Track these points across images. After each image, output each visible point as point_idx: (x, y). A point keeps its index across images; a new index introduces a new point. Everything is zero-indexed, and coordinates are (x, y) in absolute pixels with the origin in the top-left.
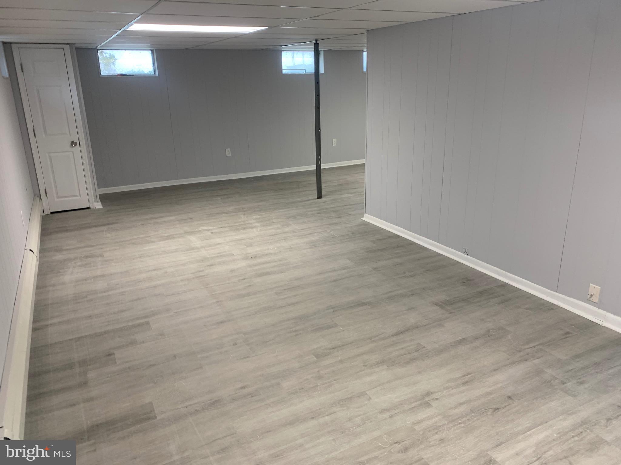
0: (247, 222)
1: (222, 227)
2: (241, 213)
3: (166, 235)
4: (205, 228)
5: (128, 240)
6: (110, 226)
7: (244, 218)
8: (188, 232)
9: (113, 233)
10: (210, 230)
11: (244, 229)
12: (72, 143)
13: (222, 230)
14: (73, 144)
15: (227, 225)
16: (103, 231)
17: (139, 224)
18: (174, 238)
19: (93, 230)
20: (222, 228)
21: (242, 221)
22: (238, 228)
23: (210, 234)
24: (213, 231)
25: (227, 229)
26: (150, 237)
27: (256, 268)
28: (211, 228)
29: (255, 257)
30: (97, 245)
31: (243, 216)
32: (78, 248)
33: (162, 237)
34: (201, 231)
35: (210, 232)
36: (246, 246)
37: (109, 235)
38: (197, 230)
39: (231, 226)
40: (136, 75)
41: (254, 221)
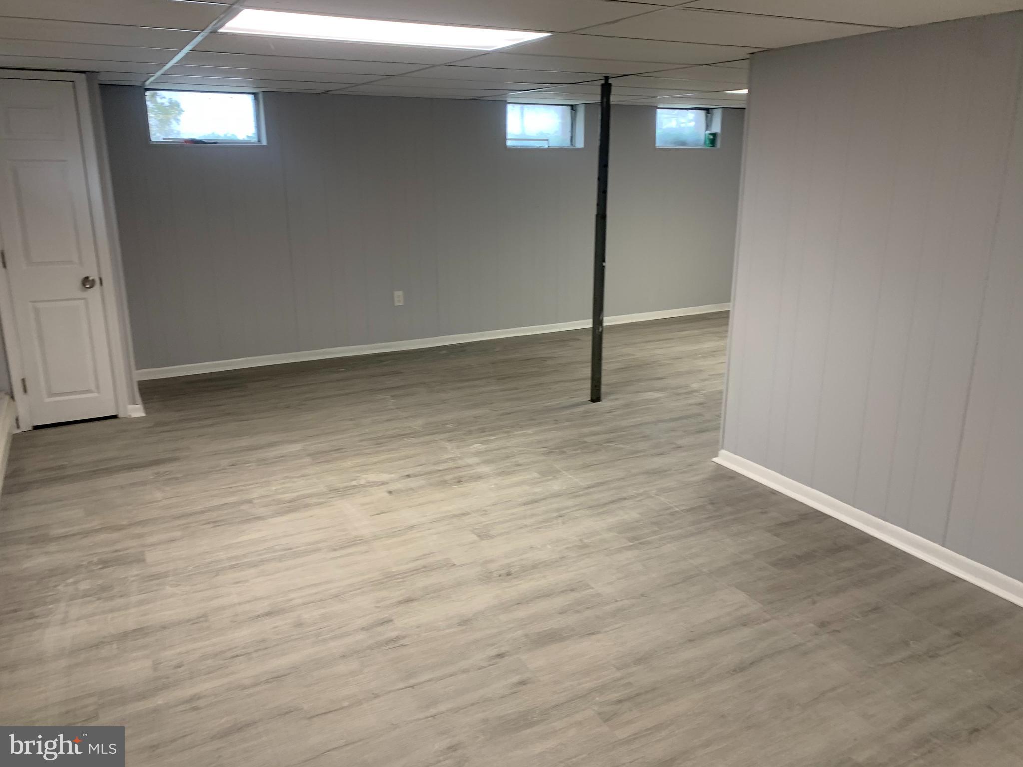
0: (460, 463)
1: (408, 476)
2: (442, 436)
3: (287, 496)
4: (372, 477)
5: (202, 512)
6: (162, 469)
7: (451, 450)
8: (336, 490)
9: (168, 489)
10: (383, 483)
11: (459, 481)
12: (86, 279)
13: (412, 483)
14: (87, 283)
15: (419, 469)
16: (143, 483)
17: (224, 463)
18: (306, 506)
19: (122, 478)
20: (409, 479)
21: (450, 459)
22: (447, 478)
23: (386, 495)
24: (393, 487)
25: (421, 482)
26: (250, 501)
27: (522, 613)
28: (385, 477)
29: (509, 574)
30: (131, 525)
31: (448, 446)
32: (86, 534)
33: (279, 502)
34: (363, 486)
35: (385, 488)
36: (479, 536)
37: (159, 495)
38: (354, 483)
39: (430, 473)
40: (223, 142)
41: (475, 460)
